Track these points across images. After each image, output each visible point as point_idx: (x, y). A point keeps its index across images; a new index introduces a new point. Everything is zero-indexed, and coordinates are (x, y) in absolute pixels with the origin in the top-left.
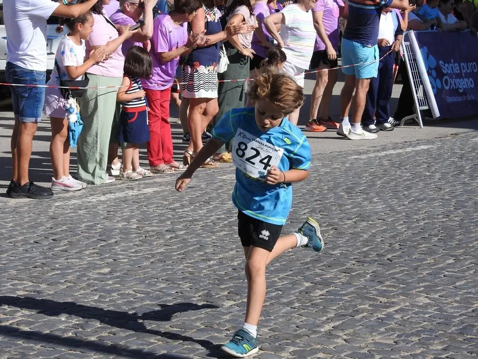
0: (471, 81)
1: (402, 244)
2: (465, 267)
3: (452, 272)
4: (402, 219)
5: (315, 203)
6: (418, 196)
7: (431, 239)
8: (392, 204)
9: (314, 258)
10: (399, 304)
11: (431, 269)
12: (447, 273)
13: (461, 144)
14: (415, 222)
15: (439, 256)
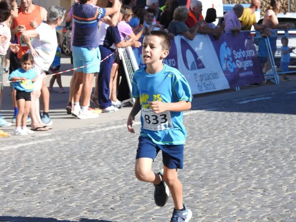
1: (121, 196)
2: (168, 212)
3: (158, 215)
4: (122, 178)
5: (57, 168)
7: (143, 192)
8: (115, 167)
9: (56, 210)
11: (144, 214)
12: (155, 217)
14: (131, 179)
15: (149, 204)
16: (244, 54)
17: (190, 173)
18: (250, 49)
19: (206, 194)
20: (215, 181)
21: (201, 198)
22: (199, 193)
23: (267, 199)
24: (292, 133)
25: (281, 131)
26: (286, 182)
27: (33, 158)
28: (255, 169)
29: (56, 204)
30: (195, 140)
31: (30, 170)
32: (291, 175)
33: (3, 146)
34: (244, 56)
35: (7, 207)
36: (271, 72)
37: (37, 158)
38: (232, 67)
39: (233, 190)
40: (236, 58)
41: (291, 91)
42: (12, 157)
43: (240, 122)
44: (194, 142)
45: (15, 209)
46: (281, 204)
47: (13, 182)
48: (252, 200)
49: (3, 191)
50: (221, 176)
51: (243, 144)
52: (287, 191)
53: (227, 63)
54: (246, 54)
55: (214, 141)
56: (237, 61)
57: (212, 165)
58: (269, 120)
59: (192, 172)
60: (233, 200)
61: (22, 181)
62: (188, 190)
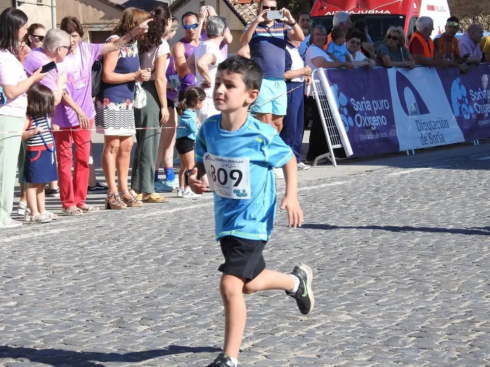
1: (320, 268)
2: (387, 287)
3: (373, 291)
4: (320, 247)
7: (350, 263)
10: (320, 322)
11: (352, 289)
12: (368, 292)
13: (377, 179)
14: (333, 248)
15: (359, 277)
19: (439, 266)
20: (451, 249)
21: (432, 271)
22: (430, 264)
27: (195, 225)
31: (193, 239)
33: (154, 210)
35: (162, 281)
37: (201, 224)
39: (478, 260)
42: (168, 223)
45: (174, 284)
47: (168, 252)
49: (156, 263)
50: (458, 244)
53: (461, 106)
59: (417, 239)
60: (478, 272)
61: (182, 251)
62: (413, 261)
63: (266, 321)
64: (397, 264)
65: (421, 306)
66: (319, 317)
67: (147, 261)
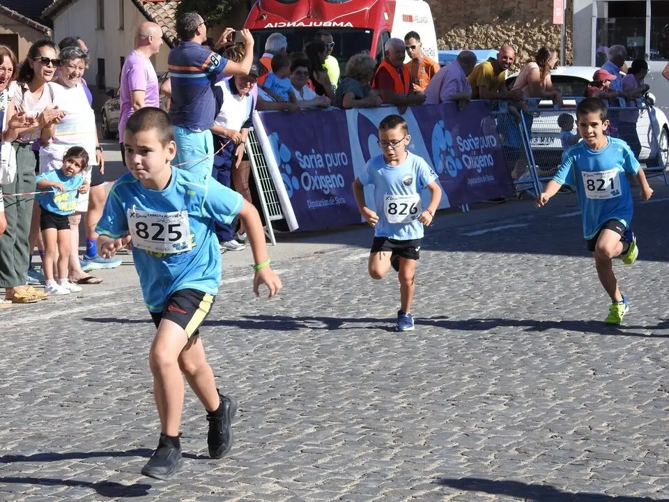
0: (340, 179)
1: (244, 409)
2: (331, 438)
3: (312, 445)
4: (245, 375)
5: (124, 357)
6: (267, 341)
7: (284, 401)
8: (232, 354)
9: (120, 436)
10: (237, 495)
11: (285, 442)
12: (305, 447)
13: (328, 266)
14: (263, 377)
15: (295, 423)
16: (478, 143)
17: (374, 365)
18: (489, 135)
19: (402, 405)
20: (420, 380)
21: (392, 413)
22: (390, 402)
23: (516, 413)
24: (565, 290)
25: (545, 287)
26: (552, 382)
27: (79, 339)
28: (495, 358)
29: (120, 425)
30: (385, 304)
31: (74, 361)
32: (562, 368)
33: (24, 315)
34: (477, 146)
35: (29, 430)
36: (528, 177)
37: (87, 338)
38: (455, 168)
39: (454, 397)
40: (462, 150)
41: (565, 212)
42: (41, 337)
43: (468, 270)
44: (382, 307)
45: (44, 434)
46: (542, 423)
47: (40, 382)
48: (489, 417)
49: (22, 400)
50: (431, 371)
51: (473, 312)
52: (554, 398)
53: (445, 160)
54: (481, 144)
55: (420, 306)
56: (464, 156)
57: (415, 350)
58: (523, 267)
59: (377, 363)
60: (453, 415)
61: (58, 381)
62: (369, 398)
63: (165, 495)
64: (346, 402)
65: (375, 469)
66: (238, 486)
67: (10, 397)
